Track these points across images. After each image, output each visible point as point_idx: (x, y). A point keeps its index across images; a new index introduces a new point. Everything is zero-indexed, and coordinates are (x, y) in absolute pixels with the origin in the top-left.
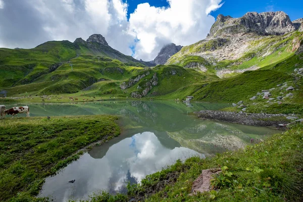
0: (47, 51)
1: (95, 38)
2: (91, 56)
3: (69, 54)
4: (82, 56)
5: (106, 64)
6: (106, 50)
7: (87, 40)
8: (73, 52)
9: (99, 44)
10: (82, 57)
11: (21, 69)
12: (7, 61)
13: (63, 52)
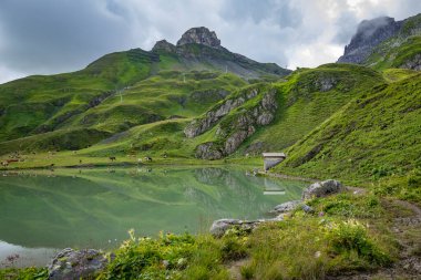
0: (99, 73)
1: (192, 36)
2: (177, 73)
3: (135, 75)
4: (160, 74)
5: (199, 85)
6: (214, 57)
7: (178, 43)
8: (146, 68)
9: (201, 46)
10: (159, 77)
11: (44, 107)
12: (29, 97)
13: (126, 70)
